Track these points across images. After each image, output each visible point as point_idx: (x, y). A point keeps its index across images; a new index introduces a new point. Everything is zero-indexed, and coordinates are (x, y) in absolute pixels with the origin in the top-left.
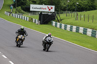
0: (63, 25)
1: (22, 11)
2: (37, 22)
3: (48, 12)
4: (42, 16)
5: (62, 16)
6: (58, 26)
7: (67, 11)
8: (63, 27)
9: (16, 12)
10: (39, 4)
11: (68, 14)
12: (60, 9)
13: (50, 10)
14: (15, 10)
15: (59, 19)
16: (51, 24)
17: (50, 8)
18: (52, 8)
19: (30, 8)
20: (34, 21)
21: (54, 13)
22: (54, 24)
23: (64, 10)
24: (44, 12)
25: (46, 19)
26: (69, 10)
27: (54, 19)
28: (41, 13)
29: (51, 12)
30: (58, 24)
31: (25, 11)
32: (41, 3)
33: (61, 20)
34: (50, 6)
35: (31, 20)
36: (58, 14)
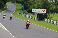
0: (52, 21)
1: (27, 13)
2: (36, 19)
3: (42, 13)
4: (39, 15)
5: (51, 15)
6: (49, 21)
7: (54, 13)
8: (52, 22)
9: (23, 13)
10: (37, 8)
11: (55, 14)
12: (50, 11)
13: (43, 12)
14: (23, 12)
15: (49, 17)
16: (44, 20)
17: (44, 11)
18: (45, 11)
19: (31, 11)
20: (34, 19)
21: (46, 13)
22: (46, 21)
23: (52, 12)
24: (40, 13)
25: (41, 17)
26: (55, 12)
27: (46, 17)
28: (38, 14)
29: (44, 13)
30: (49, 20)
31: (29, 12)
32: (38, 8)
33: (50, 18)
34: (43, 10)
35: (32, 18)
36: (48, 14)
